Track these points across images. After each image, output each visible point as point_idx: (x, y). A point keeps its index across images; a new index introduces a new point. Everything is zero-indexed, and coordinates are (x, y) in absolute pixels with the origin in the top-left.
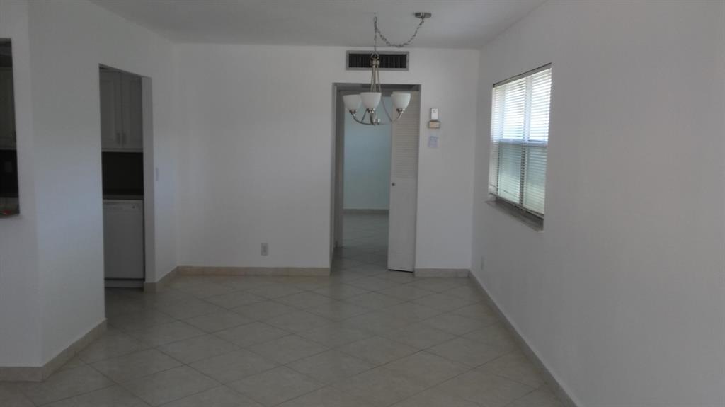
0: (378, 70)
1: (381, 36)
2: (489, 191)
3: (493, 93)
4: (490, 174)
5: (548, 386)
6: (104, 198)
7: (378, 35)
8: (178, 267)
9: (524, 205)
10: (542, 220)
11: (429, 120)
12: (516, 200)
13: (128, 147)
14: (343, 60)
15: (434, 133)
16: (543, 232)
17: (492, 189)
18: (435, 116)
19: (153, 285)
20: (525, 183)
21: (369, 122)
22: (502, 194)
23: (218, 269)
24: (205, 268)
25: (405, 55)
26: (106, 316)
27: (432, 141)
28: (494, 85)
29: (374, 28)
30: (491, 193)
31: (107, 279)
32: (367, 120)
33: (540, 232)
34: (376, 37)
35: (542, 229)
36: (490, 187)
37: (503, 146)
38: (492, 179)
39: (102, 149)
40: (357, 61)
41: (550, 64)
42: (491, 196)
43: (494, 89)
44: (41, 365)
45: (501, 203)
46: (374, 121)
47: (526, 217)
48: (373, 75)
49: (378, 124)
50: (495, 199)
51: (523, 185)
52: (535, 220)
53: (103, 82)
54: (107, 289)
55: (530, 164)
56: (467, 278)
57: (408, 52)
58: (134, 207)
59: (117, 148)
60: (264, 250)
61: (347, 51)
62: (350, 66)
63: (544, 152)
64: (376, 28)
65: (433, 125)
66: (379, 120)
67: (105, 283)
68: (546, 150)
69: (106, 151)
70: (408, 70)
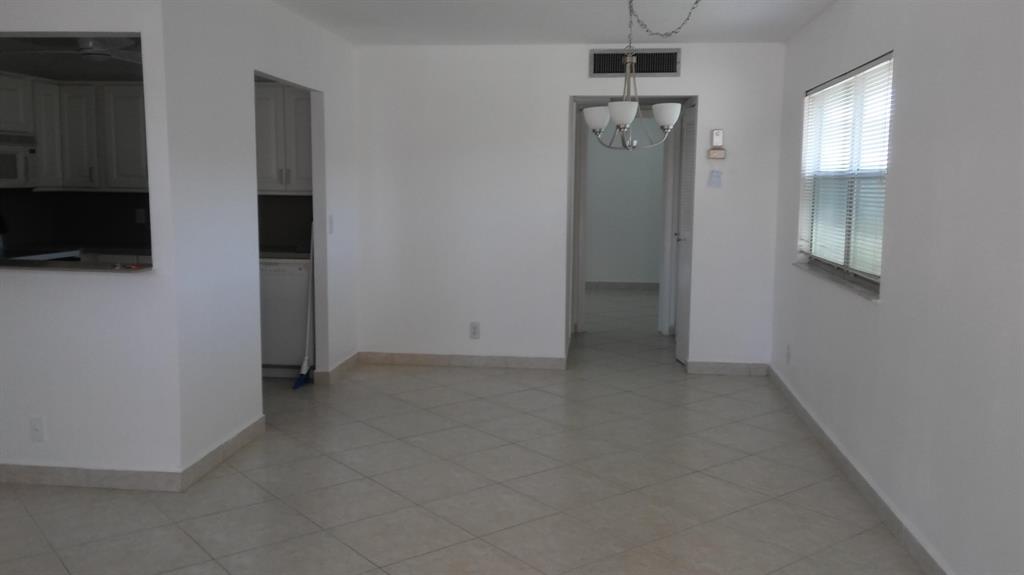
0: (634, 77)
1: (639, 21)
2: (799, 248)
3: (806, 105)
4: (800, 225)
5: (886, 526)
6: (261, 257)
7: (634, 20)
8: (359, 354)
9: (851, 265)
10: (878, 284)
11: (709, 147)
12: (839, 260)
13: (293, 189)
14: (585, 63)
15: (717, 166)
16: (879, 301)
17: (803, 245)
18: (718, 141)
19: (327, 374)
20: (852, 236)
21: (621, 145)
22: (819, 252)
23: (413, 356)
24: (392, 355)
25: (676, 54)
26: (264, 413)
27: (714, 178)
28: (807, 93)
29: (628, 11)
30: (802, 252)
31: (265, 366)
32: (618, 143)
33: (874, 301)
34: (631, 22)
35: (878, 298)
36: (800, 243)
37: (821, 181)
38: (803, 231)
39: (259, 190)
40: (606, 64)
41: (892, 51)
42: (802, 255)
43: (807, 97)
44: (180, 470)
45: (816, 264)
46: (628, 143)
47: (853, 282)
48: (627, 82)
49: (634, 147)
50: (808, 260)
51: (849, 239)
52: (868, 285)
53: (260, 102)
54: (265, 379)
55: (861, 203)
56: (765, 377)
57: (679, 50)
58: (300, 269)
59: (277, 189)
60: (475, 331)
61: (591, 51)
62: (595, 72)
63: (883, 184)
64: (631, 11)
65: (715, 154)
66: (635, 143)
67: (263, 372)
68: (884, 181)
69: (264, 193)
70: (679, 75)
